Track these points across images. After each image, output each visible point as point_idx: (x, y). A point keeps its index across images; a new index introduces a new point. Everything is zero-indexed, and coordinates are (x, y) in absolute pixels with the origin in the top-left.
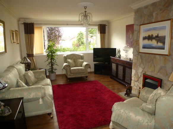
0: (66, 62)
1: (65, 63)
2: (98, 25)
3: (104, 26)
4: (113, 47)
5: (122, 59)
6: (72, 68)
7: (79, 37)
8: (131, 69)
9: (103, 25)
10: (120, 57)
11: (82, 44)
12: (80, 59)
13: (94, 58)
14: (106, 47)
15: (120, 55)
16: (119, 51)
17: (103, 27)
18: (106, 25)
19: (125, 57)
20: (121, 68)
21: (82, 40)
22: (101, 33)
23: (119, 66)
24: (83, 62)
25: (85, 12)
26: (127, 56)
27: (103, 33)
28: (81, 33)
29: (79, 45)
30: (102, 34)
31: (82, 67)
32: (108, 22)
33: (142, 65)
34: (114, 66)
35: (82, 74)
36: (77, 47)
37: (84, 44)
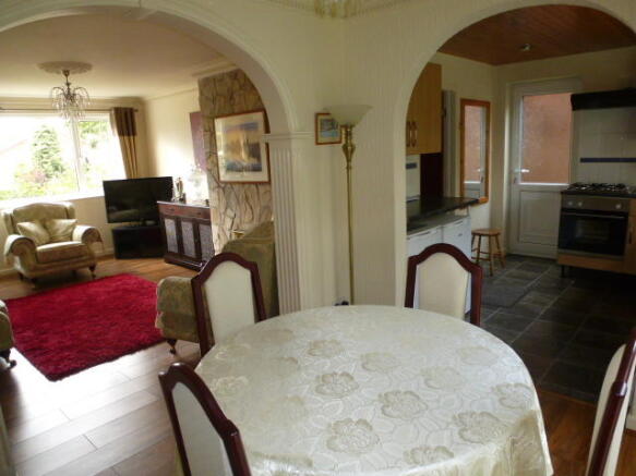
0: (16, 232)
1: (10, 234)
2: (110, 110)
3: (129, 115)
4: (162, 172)
5: (190, 203)
6: (39, 248)
7: (40, 147)
8: (209, 224)
9: (126, 109)
10: (183, 200)
11: (57, 169)
12: (63, 218)
13: (108, 212)
14: (143, 175)
15: (184, 195)
16: (180, 185)
17: (126, 114)
18: (135, 108)
19: (195, 198)
20: (187, 228)
21: (55, 157)
22: (121, 133)
23: (183, 223)
24: (73, 226)
25: (68, 84)
26: (199, 195)
27: (129, 135)
28: (48, 132)
29: (43, 174)
30: (126, 138)
31: (71, 240)
32: (140, 101)
33: (229, 210)
34: (170, 226)
35: (75, 260)
36: (39, 185)
37: (63, 170)
